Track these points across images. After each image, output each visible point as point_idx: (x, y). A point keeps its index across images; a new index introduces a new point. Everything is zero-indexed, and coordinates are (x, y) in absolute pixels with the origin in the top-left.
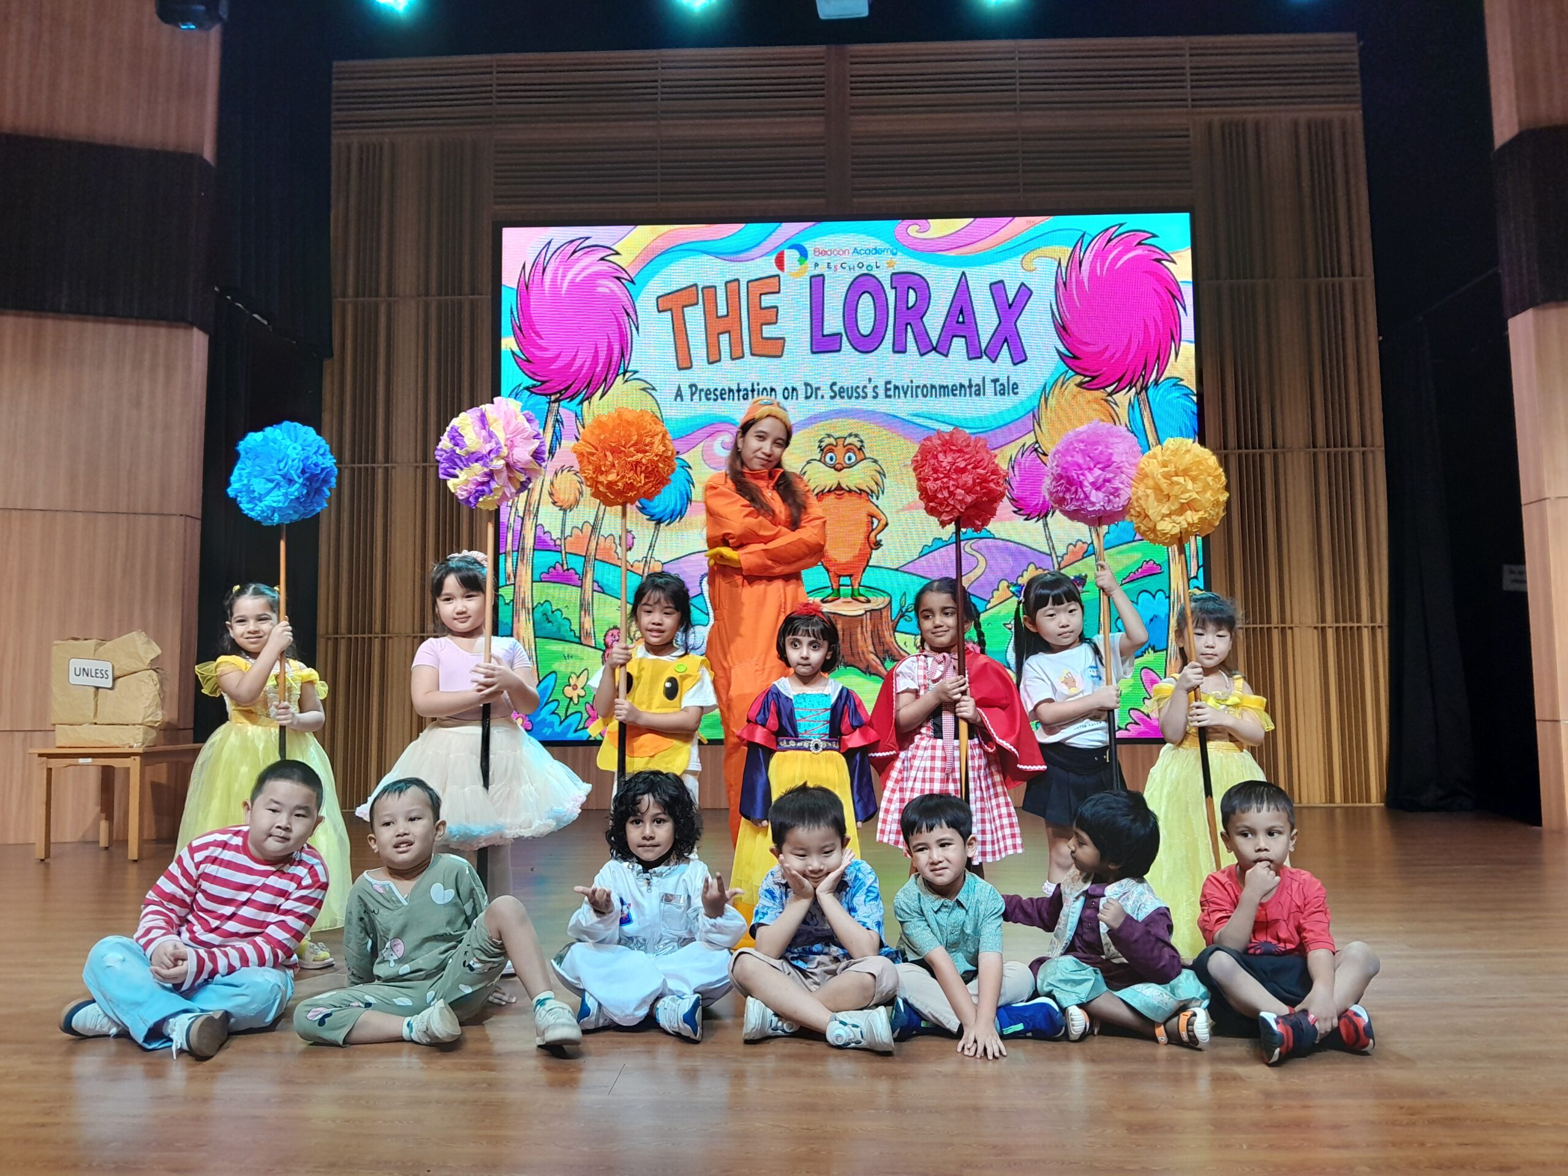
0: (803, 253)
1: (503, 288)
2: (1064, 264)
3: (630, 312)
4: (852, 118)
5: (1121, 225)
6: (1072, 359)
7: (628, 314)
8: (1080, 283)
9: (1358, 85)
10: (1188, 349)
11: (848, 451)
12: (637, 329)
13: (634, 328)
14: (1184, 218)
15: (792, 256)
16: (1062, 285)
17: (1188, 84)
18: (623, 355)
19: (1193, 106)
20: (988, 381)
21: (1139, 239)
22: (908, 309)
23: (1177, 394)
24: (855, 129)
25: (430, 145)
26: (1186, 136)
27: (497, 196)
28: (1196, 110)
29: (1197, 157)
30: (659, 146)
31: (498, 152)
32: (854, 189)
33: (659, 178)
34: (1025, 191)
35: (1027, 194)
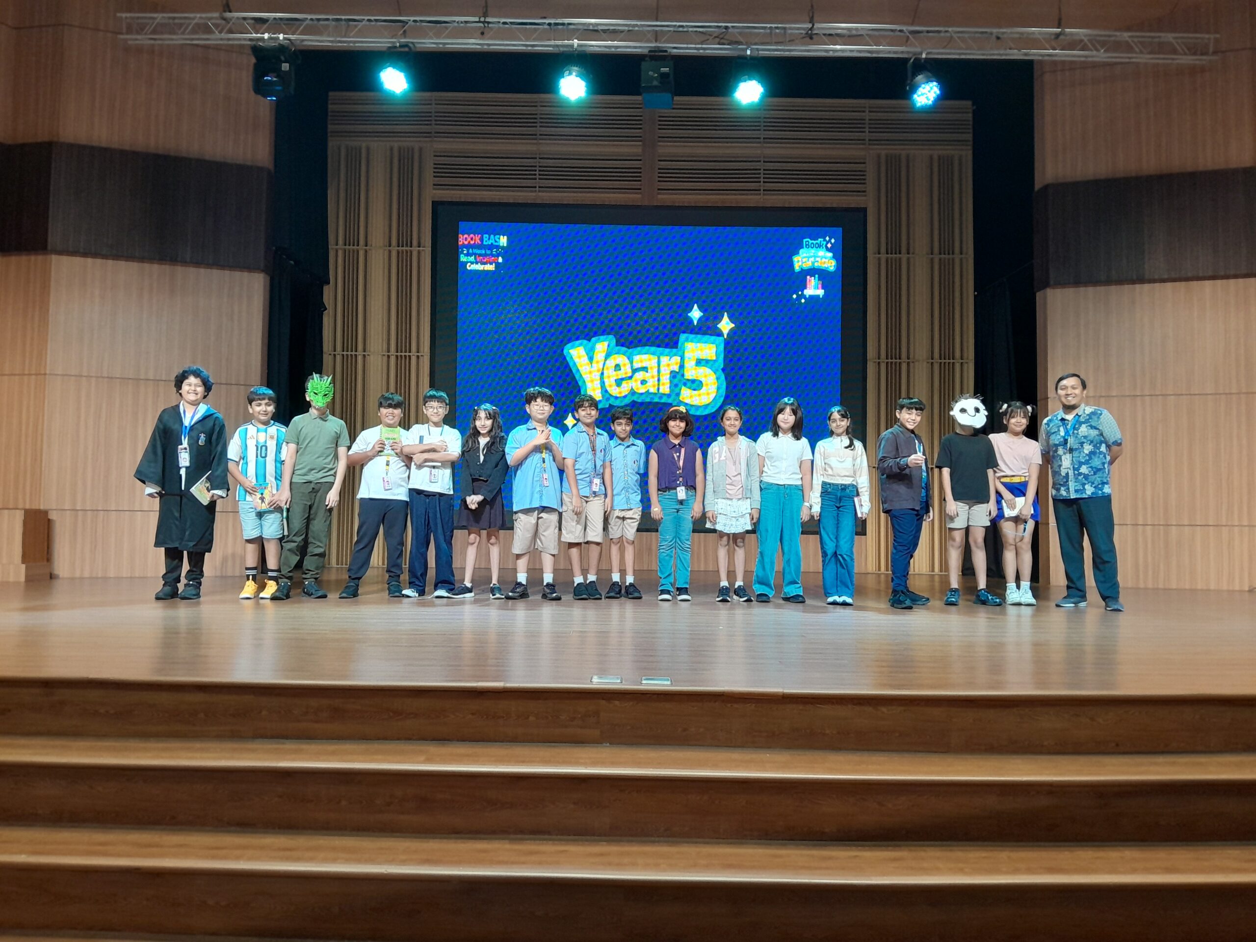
4: (660, 144)
9: (971, 135)
17: (867, 130)
19: (869, 144)
24: (660, 151)
25: (392, 149)
26: (864, 163)
27: (434, 185)
28: (871, 147)
29: (870, 177)
30: (538, 156)
31: (435, 156)
32: (659, 189)
33: (538, 177)
34: (764, 195)
35: (765, 197)
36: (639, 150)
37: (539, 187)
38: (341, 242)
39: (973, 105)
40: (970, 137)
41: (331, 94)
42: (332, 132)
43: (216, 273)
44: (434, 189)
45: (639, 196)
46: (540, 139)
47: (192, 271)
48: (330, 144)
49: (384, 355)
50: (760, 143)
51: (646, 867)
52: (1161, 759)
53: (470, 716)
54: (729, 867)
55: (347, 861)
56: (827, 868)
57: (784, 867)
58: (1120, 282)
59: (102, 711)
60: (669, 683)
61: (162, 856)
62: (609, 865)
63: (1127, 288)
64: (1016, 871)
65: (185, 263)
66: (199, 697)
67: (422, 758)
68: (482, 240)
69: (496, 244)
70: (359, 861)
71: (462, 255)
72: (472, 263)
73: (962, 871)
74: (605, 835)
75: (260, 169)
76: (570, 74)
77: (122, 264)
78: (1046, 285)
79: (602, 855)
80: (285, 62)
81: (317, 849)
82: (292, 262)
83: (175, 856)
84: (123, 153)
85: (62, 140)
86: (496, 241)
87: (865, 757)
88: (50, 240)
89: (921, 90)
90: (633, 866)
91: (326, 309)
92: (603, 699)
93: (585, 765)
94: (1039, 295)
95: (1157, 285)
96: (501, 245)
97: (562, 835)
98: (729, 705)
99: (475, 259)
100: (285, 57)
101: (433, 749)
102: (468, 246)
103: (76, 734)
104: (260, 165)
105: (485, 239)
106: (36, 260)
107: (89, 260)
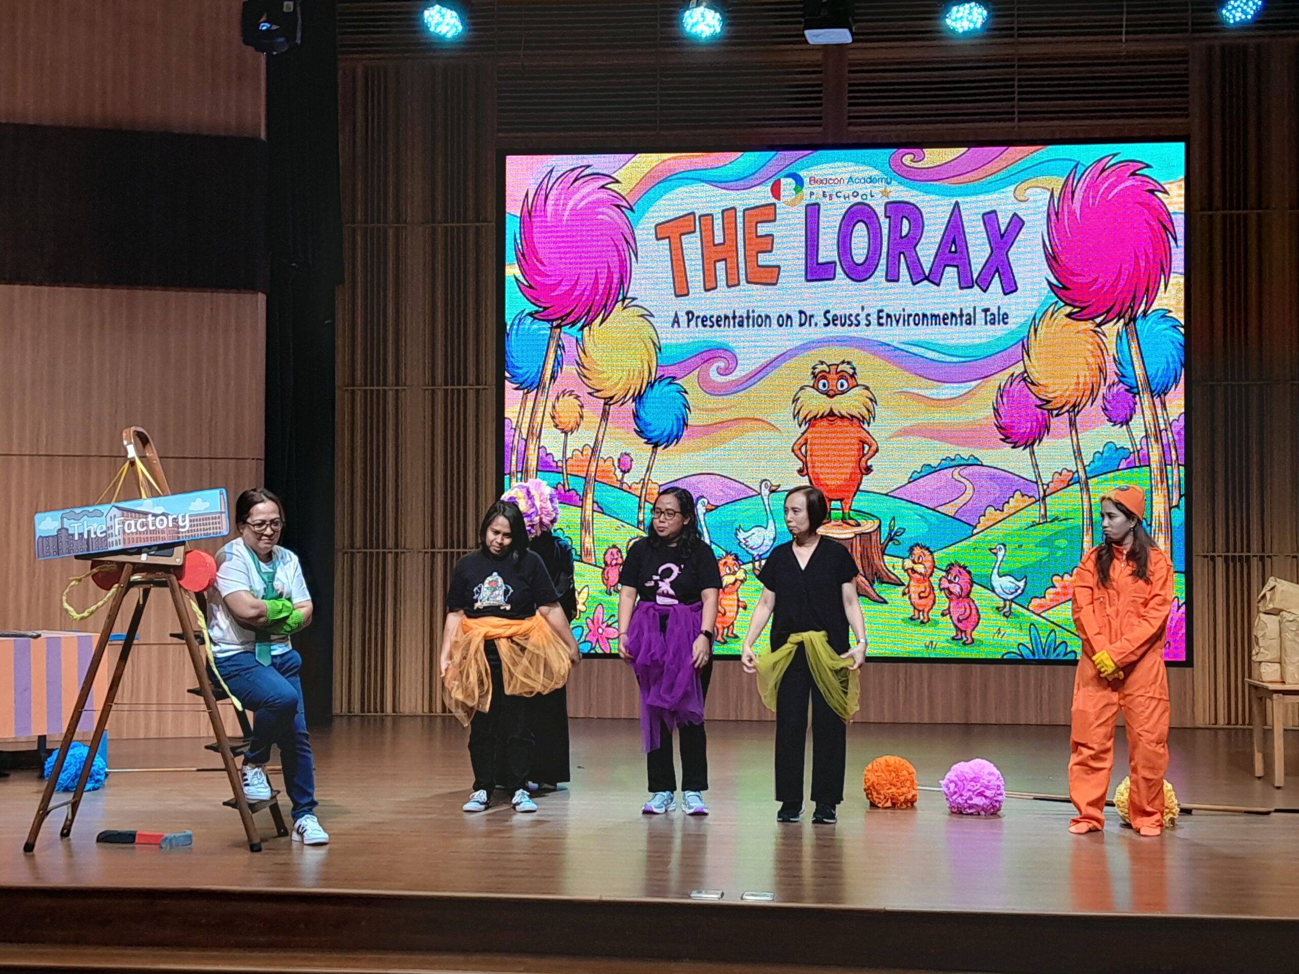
0: (799, 181)
1: (507, 215)
2: (1056, 194)
3: (630, 241)
5: (1115, 155)
6: (1061, 290)
7: (627, 242)
8: (1072, 213)
10: (1177, 280)
11: (842, 377)
12: (636, 256)
13: (633, 256)
14: (1179, 148)
15: (787, 184)
16: (1054, 216)
17: (1189, 7)
18: (622, 283)
19: (1193, 31)
20: (978, 310)
21: (1134, 168)
22: (901, 237)
23: (1164, 326)
24: (850, 57)
26: (1183, 62)
28: (1197, 35)
29: (1196, 82)
30: (658, 73)
31: (501, 79)
32: (850, 118)
33: (658, 105)
34: (1020, 120)
36: (819, 57)
37: (661, 121)
38: (359, 217)
42: (341, 46)
45: (820, 129)
46: (663, 46)
48: (340, 66)
49: (426, 390)
50: (1012, 36)
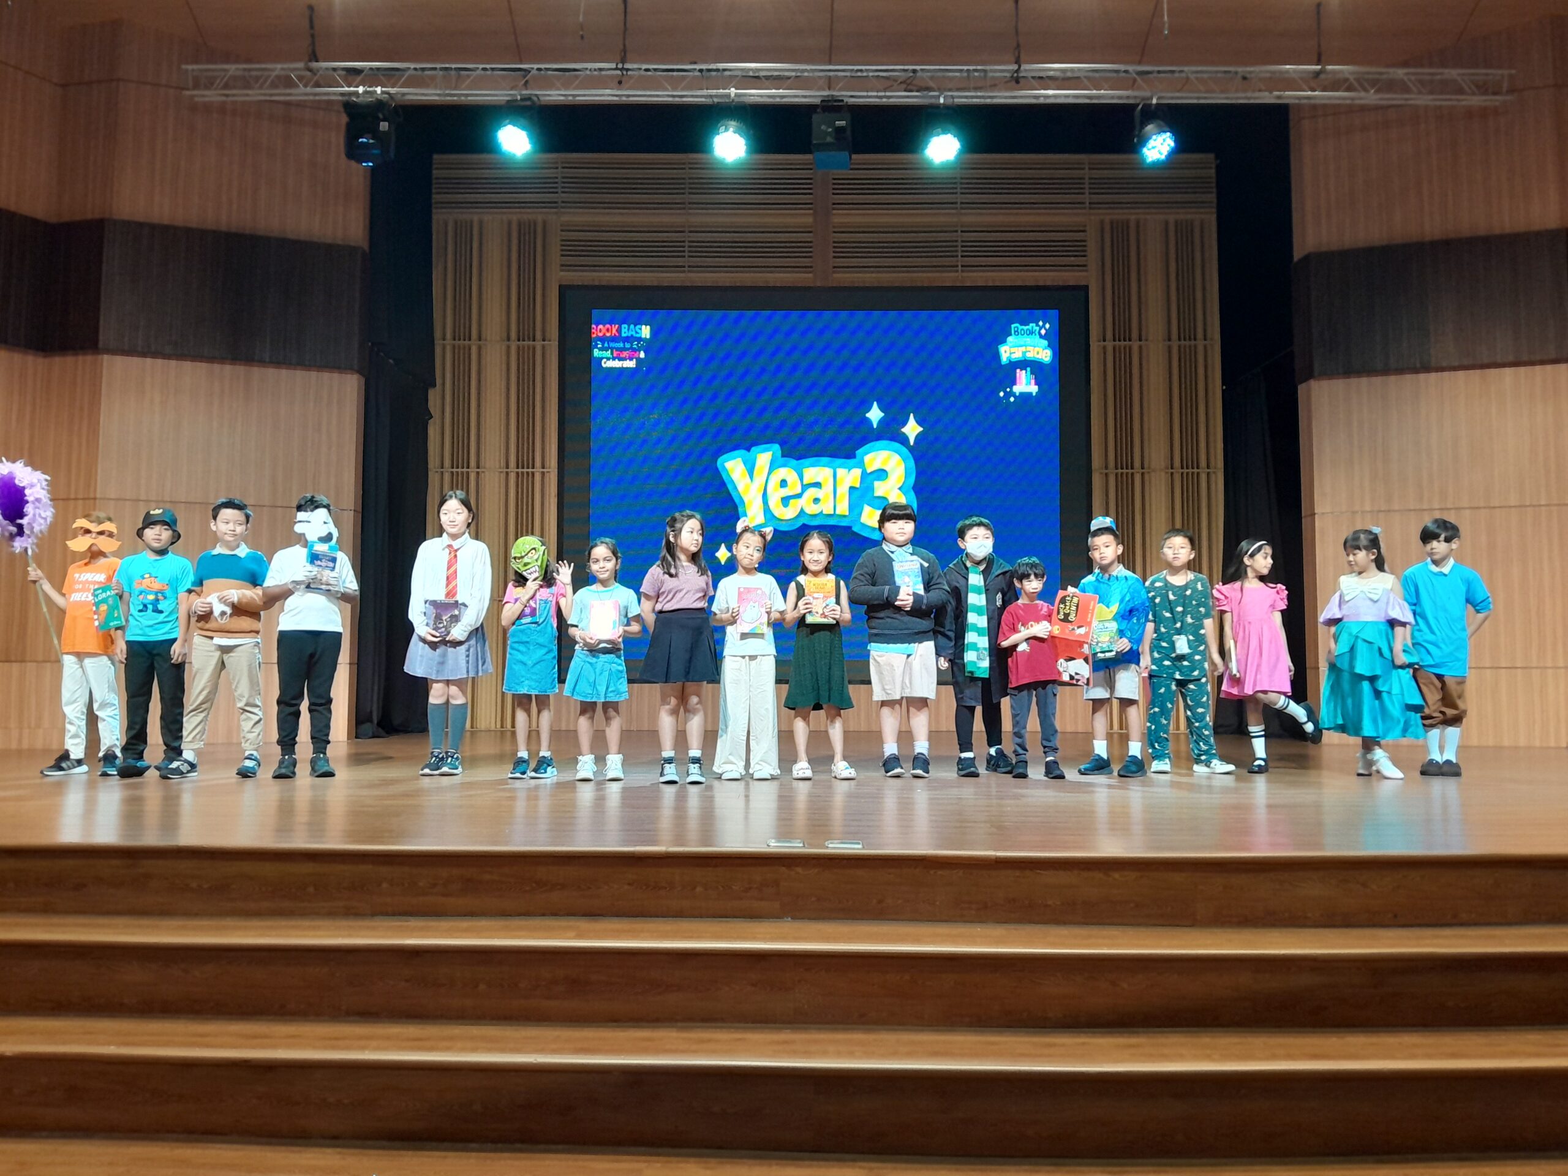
4: (835, 212)
9: (1215, 195)
17: (1087, 191)
19: (1090, 208)
24: (836, 220)
25: (510, 223)
26: (1084, 231)
27: (562, 265)
28: (1092, 211)
29: (1092, 247)
30: (687, 229)
31: (562, 231)
32: (834, 267)
33: (686, 254)
34: (962, 271)
35: (965, 274)
36: (810, 220)
37: (689, 267)
38: (449, 335)
39: (1217, 158)
40: (1212, 197)
41: (436, 157)
42: (436, 203)
43: (299, 376)
44: (562, 271)
45: (810, 275)
46: (690, 209)
47: (271, 372)
48: (435, 217)
49: (501, 472)
50: (956, 208)
51: (839, 1055)
52: (1447, 932)
53: (626, 887)
54: (935, 1054)
55: (489, 1050)
56: (1050, 1056)
57: (999, 1055)
58: (1400, 371)
59: (194, 885)
60: (860, 846)
61: (274, 1047)
62: (794, 1054)
63: (1409, 378)
64: (1274, 1057)
65: (262, 362)
66: (308, 868)
67: (573, 934)
68: (619, 331)
69: (638, 335)
70: (503, 1050)
71: (595, 350)
72: (608, 359)
73: (1209, 1058)
74: (790, 1023)
75: (352, 250)
76: (726, 130)
77: (187, 365)
78: (1309, 375)
79: (785, 1042)
80: (384, 120)
81: (452, 1038)
82: (391, 361)
83: (289, 1046)
84: (188, 231)
85: (116, 217)
86: (637, 333)
87: (1094, 931)
88: (101, 338)
89: (1151, 143)
90: (824, 1054)
91: (432, 417)
92: (784, 866)
93: (764, 940)
94: (1302, 389)
95: (1446, 374)
96: (643, 336)
97: (739, 1022)
98: (932, 872)
99: (612, 354)
100: (384, 115)
101: (583, 924)
102: (603, 339)
103: (164, 912)
104: (352, 244)
105: (623, 330)
106: (84, 361)
107: (149, 361)
